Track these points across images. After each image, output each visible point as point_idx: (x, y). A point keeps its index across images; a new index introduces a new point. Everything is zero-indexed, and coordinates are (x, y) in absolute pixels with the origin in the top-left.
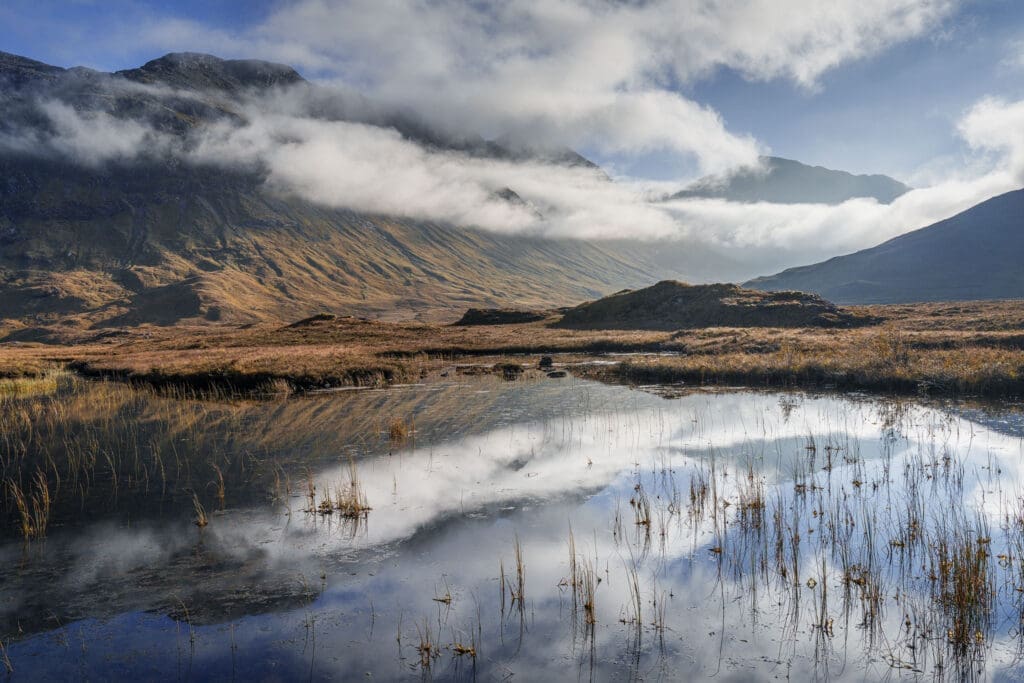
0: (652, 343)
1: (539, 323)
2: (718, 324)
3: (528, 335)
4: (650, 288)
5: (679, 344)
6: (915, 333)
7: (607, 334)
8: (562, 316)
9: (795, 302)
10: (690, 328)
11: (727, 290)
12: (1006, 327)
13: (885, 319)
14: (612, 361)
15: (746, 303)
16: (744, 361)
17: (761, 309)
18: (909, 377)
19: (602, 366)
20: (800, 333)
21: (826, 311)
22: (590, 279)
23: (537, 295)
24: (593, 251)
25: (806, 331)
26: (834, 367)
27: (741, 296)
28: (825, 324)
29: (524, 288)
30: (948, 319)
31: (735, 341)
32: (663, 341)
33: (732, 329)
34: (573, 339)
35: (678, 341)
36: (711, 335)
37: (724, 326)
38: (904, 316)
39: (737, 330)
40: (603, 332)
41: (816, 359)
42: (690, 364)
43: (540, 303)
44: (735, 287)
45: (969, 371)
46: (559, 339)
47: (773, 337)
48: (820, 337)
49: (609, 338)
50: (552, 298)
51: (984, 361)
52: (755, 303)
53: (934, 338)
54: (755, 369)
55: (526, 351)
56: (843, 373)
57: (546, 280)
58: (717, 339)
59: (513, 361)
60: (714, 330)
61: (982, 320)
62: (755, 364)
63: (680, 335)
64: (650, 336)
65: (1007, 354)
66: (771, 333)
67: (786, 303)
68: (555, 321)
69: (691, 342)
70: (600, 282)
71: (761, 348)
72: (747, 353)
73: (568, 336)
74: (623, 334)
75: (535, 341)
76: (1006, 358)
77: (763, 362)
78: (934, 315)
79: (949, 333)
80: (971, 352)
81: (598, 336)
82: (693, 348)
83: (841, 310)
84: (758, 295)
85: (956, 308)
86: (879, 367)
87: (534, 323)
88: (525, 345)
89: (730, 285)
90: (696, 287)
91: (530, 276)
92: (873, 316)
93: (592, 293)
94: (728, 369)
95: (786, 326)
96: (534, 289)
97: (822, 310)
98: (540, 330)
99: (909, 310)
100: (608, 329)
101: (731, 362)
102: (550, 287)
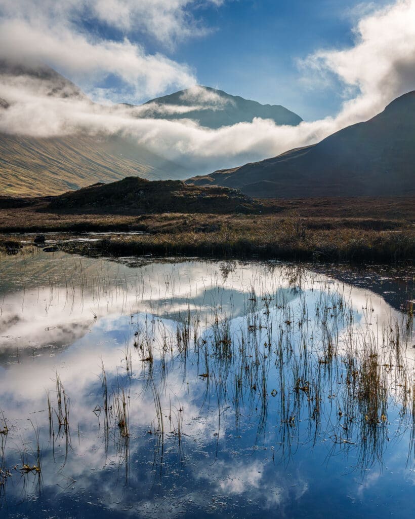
0: (122, 225)
1: (30, 208)
2: (170, 211)
3: (21, 217)
4: (119, 182)
5: (143, 226)
6: (305, 219)
7: (86, 218)
8: (48, 203)
9: (224, 195)
10: (150, 213)
11: (177, 185)
12: (359, 215)
13: (284, 208)
14: (94, 238)
15: (190, 195)
16: (194, 237)
17: (201, 200)
18: (307, 248)
19: (86, 242)
20: (229, 218)
21: (246, 202)
22: (69, 174)
23: (24, 185)
24: (70, 151)
25: (234, 217)
26: (258, 242)
27: (187, 190)
28: (246, 212)
29: (13, 179)
30: (323, 208)
31: (185, 223)
32: (131, 223)
33: (181, 214)
34: (59, 221)
35: (142, 223)
36: (166, 218)
37: (175, 212)
38: (296, 206)
39: (185, 215)
40: (83, 216)
41: (245, 237)
42: (156, 240)
43: (27, 192)
44: (182, 183)
45: (344, 244)
46: (47, 221)
47: (212, 220)
48: (243, 221)
49: (88, 220)
50: (37, 188)
51: (352, 238)
52: (196, 195)
53: (317, 222)
54: (203, 244)
55: (22, 230)
56: (264, 246)
57: (32, 173)
58: (171, 222)
59: (12, 238)
60: (168, 215)
61: (345, 210)
62: (203, 240)
63: (143, 218)
64: (119, 219)
65: (364, 232)
66: (210, 217)
67: (218, 196)
68: (43, 207)
69: (151, 223)
70: (76, 177)
71: (205, 229)
72: (196, 232)
73: (55, 219)
74: (98, 218)
75: (28, 223)
76: (365, 235)
77: (208, 239)
78: (315, 205)
79: (327, 219)
80: (344, 231)
81: (79, 219)
82: (154, 228)
83: (255, 201)
84: (198, 190)
85: (328, 202)
86: (287, 242)
87: (26, 209)
88: (20, 225)
89: (179, 182)
90: (154, 182)
91: (19, 170)
92: (276, 206)
93: (70, 185)
94: (183, 244)
95: (220, 213)
96: (22, 180)
97: (241, 201)
98: (31, 214)
99: (299, 202)
100: (86, 214)
101: (185, 239)
102: (35, 179)
